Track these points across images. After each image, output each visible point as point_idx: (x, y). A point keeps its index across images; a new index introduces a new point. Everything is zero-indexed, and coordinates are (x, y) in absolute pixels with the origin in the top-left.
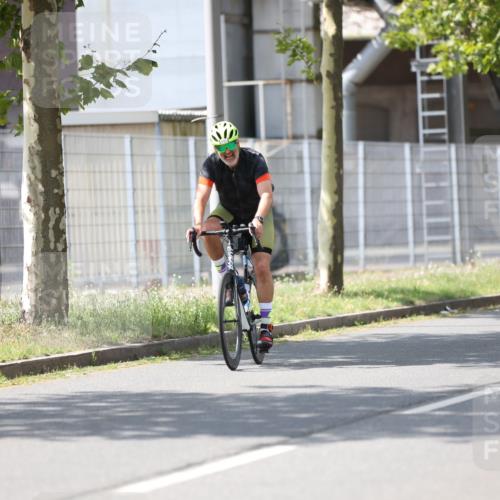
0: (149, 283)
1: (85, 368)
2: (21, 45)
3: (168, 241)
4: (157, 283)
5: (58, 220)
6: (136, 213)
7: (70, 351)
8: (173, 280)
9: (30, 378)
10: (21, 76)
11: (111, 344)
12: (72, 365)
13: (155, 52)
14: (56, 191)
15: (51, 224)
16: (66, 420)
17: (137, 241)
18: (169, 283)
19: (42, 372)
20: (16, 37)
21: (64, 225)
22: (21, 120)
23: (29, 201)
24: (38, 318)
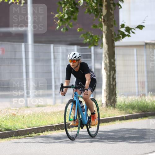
0: (142, 95)
1: (121, 121)
2: (102, 20)
3: (148, 82)
4: (144, 95)
5: (114, 75)
6: (138, 73)
7: (117, 116)
8: (149, 94)
9: (105, 124)
10: (102, 30)
11: (130, 113)
12: (118, 120)
13: (144, 23)
14: (113, 66)
15: (111, 76)
16: (116, 137)
17: (138, 82)
18: (148, 95)
19: (108, 122)
20: (101, 18)
21: (115, 76)
22: (102, 44)
23: (105, 69)
24: (107, 105)
